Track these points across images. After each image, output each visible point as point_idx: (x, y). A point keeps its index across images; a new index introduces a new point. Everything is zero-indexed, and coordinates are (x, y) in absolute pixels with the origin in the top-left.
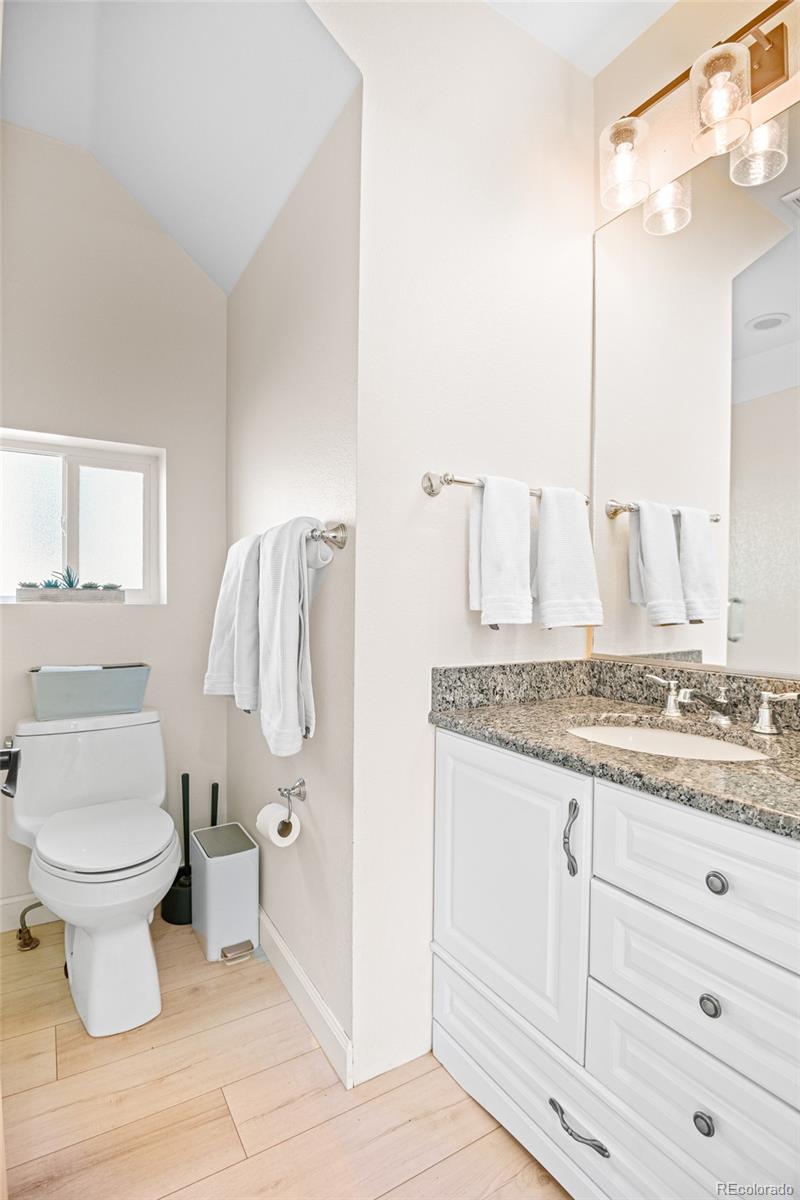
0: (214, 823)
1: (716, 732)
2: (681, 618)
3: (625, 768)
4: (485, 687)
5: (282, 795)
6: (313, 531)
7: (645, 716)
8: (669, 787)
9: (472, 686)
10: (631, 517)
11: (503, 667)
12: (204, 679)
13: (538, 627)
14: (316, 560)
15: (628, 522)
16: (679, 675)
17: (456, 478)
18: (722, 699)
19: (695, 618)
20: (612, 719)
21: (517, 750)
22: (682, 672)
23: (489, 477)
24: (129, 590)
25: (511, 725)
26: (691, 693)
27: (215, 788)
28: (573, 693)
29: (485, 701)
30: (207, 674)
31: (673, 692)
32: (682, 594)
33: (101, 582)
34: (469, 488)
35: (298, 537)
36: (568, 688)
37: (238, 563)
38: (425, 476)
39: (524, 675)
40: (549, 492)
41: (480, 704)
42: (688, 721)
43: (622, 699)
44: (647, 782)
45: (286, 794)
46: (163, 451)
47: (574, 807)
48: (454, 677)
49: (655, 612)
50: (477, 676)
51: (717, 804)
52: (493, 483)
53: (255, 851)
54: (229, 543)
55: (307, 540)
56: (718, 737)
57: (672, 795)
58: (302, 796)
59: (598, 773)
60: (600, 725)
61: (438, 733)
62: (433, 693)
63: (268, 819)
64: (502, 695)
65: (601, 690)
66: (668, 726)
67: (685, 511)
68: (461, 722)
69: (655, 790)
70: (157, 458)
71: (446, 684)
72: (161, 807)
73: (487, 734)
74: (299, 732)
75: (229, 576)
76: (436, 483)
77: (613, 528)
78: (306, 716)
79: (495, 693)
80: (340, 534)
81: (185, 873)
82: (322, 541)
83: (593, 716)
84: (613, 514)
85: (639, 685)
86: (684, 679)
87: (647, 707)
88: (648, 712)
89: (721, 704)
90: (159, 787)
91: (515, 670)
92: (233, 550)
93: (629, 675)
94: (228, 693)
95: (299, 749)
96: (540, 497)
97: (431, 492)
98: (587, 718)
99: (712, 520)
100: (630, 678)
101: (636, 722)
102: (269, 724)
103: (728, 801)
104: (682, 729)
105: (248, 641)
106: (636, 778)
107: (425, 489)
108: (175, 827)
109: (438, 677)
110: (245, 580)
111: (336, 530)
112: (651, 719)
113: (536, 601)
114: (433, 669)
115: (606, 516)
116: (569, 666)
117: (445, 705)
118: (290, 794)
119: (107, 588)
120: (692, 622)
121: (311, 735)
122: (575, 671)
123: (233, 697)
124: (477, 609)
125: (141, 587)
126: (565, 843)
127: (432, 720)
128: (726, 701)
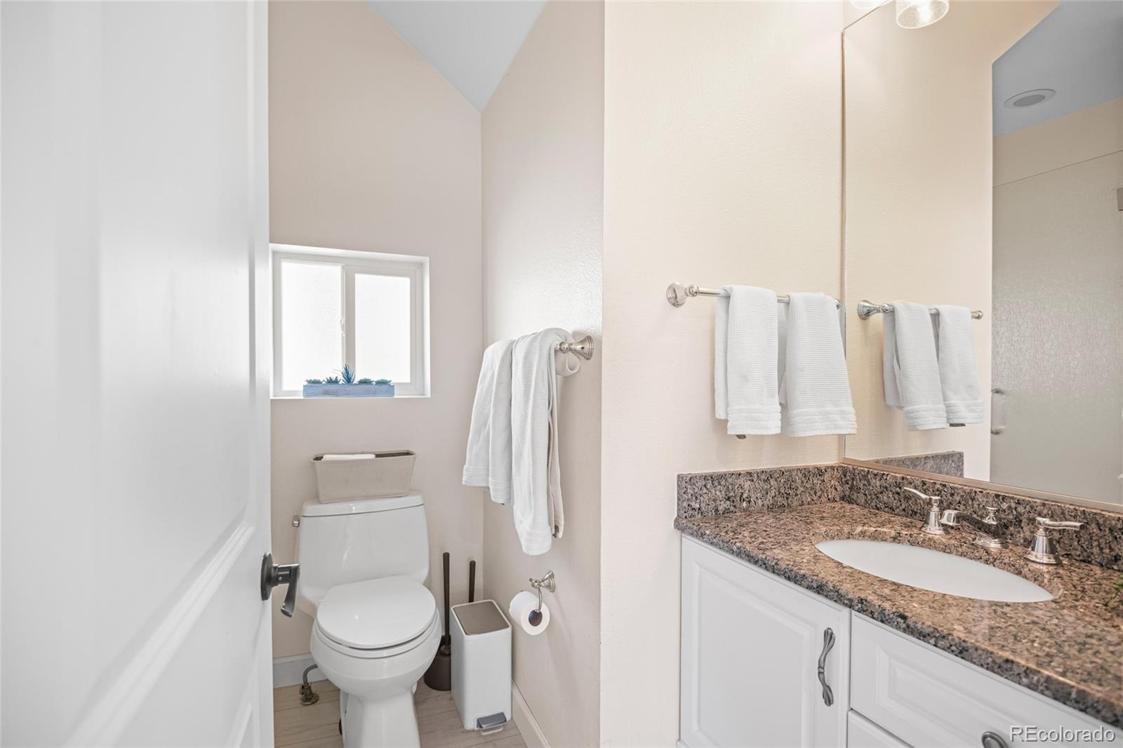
0: (471, 599)
1: (985, 556)
2: (942, 423)
3: (887, 605)
4: (732, 494)
5: (533, 585)
6: (561, 344)
7: (904, 532)
8: (937, 635)
9: (718, 493)
10: (884, 319)
11: (750, 474)
12: (462, 470)
13: (786, 437)
14: (564, 369)
15: (882, 322)
16: (941, 488)
17: (701, 289)
18: (990, 521)
19: (956, 421)
20: (868, 534)
21: (766, 568)
22: (945, 486)
23: (733, 286)
24: (397, 384)
25: (760, 540)
26: (956, 515)
27: (472, 565)
28: (824, 499)
29: (732, 508)
30: (465, 466)
31: (935, 509)
32: (941, 397)
33: (374, 378)
34: (715, 299)
35: (548, 347)
36: (818, 494)
37: (492, 366)
38: (669, 288)
39: (772, 482)
40: (797, 297)
41: (727, 511)
42: (952, 541)
43: (878, 509)
44: (912, 626)
45: (536, 585)
46: (426, 260)
47: (829, 637)
48: (699, 484)
49: (912, 418)
50: (723, 483)
51: (994, 662)
52: (738, 291)
53: (508, 630)
54: (484, 346)
55: (556, 351)
56: (986, 562)
57: (941, 643)
58: (551, 588)
59: (857, 608)
60: (854, 538)
61: (683, 539)
62: (679, 499)
63: (521, 606)
64: (749, 502)
65: (854, 497)
66: (930, 544)
67: (944, 309)
68: (708, 532)
69: (922, 636)
70: (421, 265)
71: (691, 492)
72: (424, 585)
73: (735, 548)
74: (548, 532)
75: (484, 377)
76: (680, 294)
77: (865, 329)
78: (555, 516)
79: (742, 500)
80: (587, 346)
81: (446, 641)
82: (570, 353)
83: (846, 529)
84: (866, 315)
85: (896, 496)
86: (948, 497)
87: (905, 520)
88: (907, 526)
89: (990, 525)
90: (423, 566)
91: (763, 477)
92: (489, 352)
93: (885, 484)
94: (484, 485)
95: (550, 548)
96: (788, 304)
97: (676, 302)
98: (841, 531)
99: (973, 317)
100: (886, 488)
101: (894, 539)
102: (521, 522)
103: (1007, 661)
104: (946, 549)
105: (501, 441)
106: (899, 620)
107: (669, 299)
108: (436, 605)
109: (684, 485)
110: (499, 384)
111: (582, 342)
112: (911, 535)
113: (784, 407)
114: (679, 476)
115: (857, 317)
116: (820, 472)
117: (690, 512)
118: (540, 585)
119: (379, 383)
120: (952, 425)
121: (560, 535)
122: (826, 477)
123: (488, 488)
124: (723, 417)
125: (408, 380)
126: (819, 673)
127: (677, 525)
128: (995, 523)
